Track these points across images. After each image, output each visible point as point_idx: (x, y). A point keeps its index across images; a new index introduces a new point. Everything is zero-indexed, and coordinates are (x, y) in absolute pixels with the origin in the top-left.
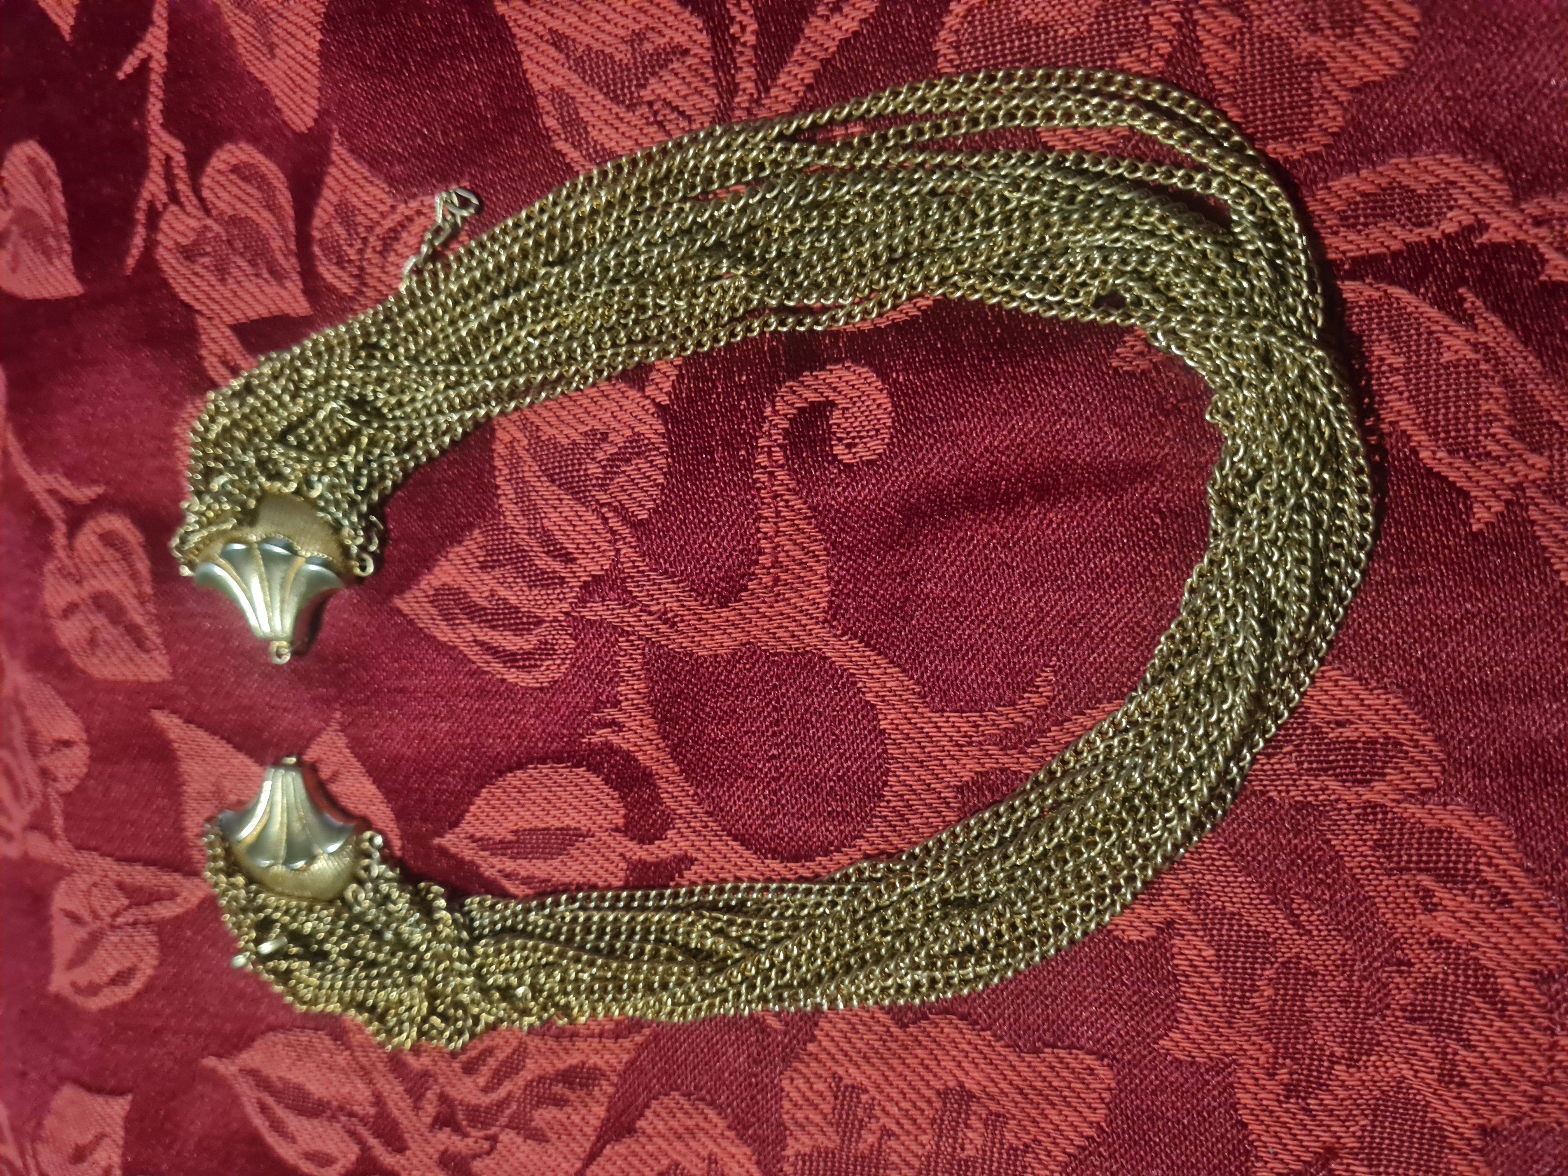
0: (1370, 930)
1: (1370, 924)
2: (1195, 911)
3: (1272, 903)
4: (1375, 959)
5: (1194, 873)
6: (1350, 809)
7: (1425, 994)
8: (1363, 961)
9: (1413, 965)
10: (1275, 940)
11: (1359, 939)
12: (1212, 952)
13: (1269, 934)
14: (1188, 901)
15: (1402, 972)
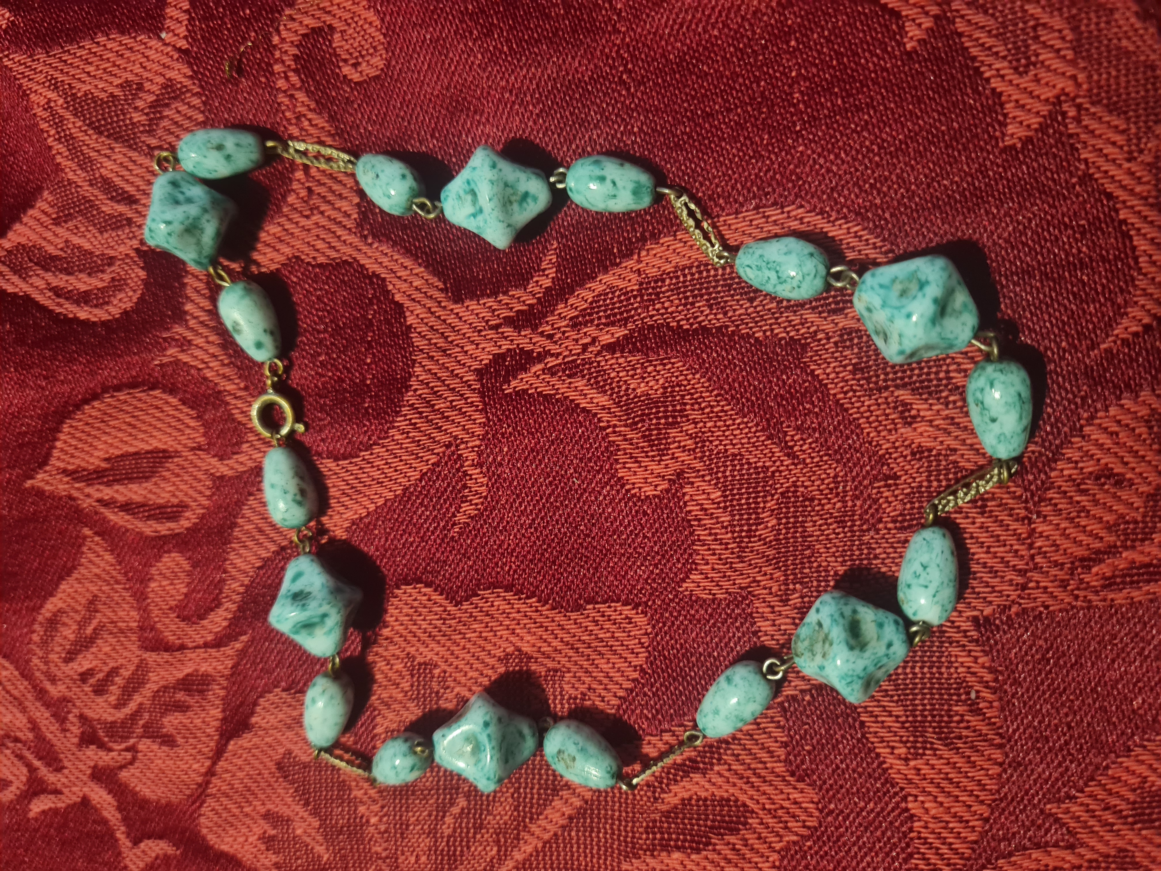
0: (857, 451)
1: (857, 445)
2: (701, 458)
3: (768, 438)
4: (864, 478)
5: (696, 423)
6: (828, 338)
7: (912, 503)
8: (853, 480)
9: (899, 477)
10: (773, 472)
11: (848, 460)
12: (719, 493)
13: (768, 468)
14: (694, 450)
15: (890, 486)
